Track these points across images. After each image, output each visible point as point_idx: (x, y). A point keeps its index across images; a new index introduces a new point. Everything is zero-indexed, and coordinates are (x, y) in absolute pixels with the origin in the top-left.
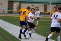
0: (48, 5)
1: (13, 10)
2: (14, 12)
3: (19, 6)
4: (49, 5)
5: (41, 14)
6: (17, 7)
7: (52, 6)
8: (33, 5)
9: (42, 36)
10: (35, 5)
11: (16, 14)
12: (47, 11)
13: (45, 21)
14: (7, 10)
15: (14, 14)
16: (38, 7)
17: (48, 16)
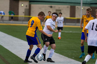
0: (77, 7)
1: (18, 14)
2: (19, 18)
3: (28, 8)
4: (79, 7)
5: (66, 21)
6: (26, 9)
7: (84, 9)
8: (51, 7)
9: (67, 58)
10: (55, 7)
11: (23, 21)
12: (75, 17)
13: (71, 33)
14: (7, 15)
15: (20, 21)
16: (60, 10)
17: (77, 24)
